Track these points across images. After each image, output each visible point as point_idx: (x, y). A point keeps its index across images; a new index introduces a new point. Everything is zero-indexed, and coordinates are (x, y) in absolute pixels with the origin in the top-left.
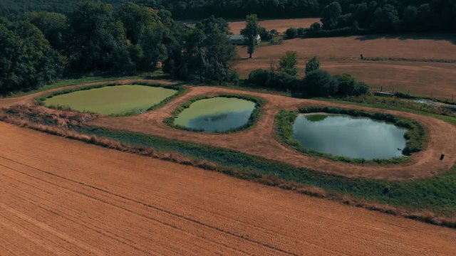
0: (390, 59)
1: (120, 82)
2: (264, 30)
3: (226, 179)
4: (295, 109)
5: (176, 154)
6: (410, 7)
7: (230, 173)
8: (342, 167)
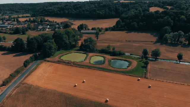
0: (133, 41)
1: (72, 52)
2: (99, 28)
3: (103, 72)
4: (111, 59)
5: (95, 69)
6: (140, 23)
7: (104, 71)
8: (118, 69)
